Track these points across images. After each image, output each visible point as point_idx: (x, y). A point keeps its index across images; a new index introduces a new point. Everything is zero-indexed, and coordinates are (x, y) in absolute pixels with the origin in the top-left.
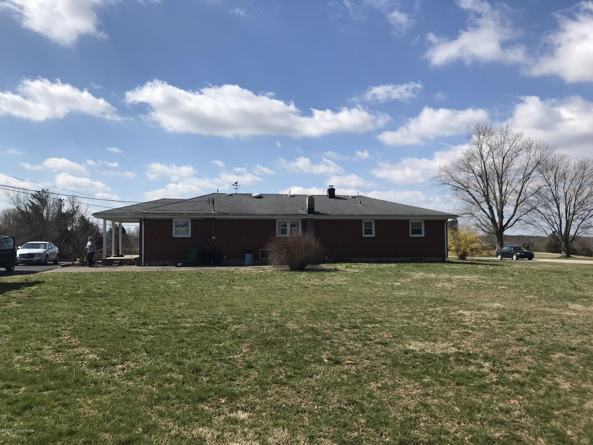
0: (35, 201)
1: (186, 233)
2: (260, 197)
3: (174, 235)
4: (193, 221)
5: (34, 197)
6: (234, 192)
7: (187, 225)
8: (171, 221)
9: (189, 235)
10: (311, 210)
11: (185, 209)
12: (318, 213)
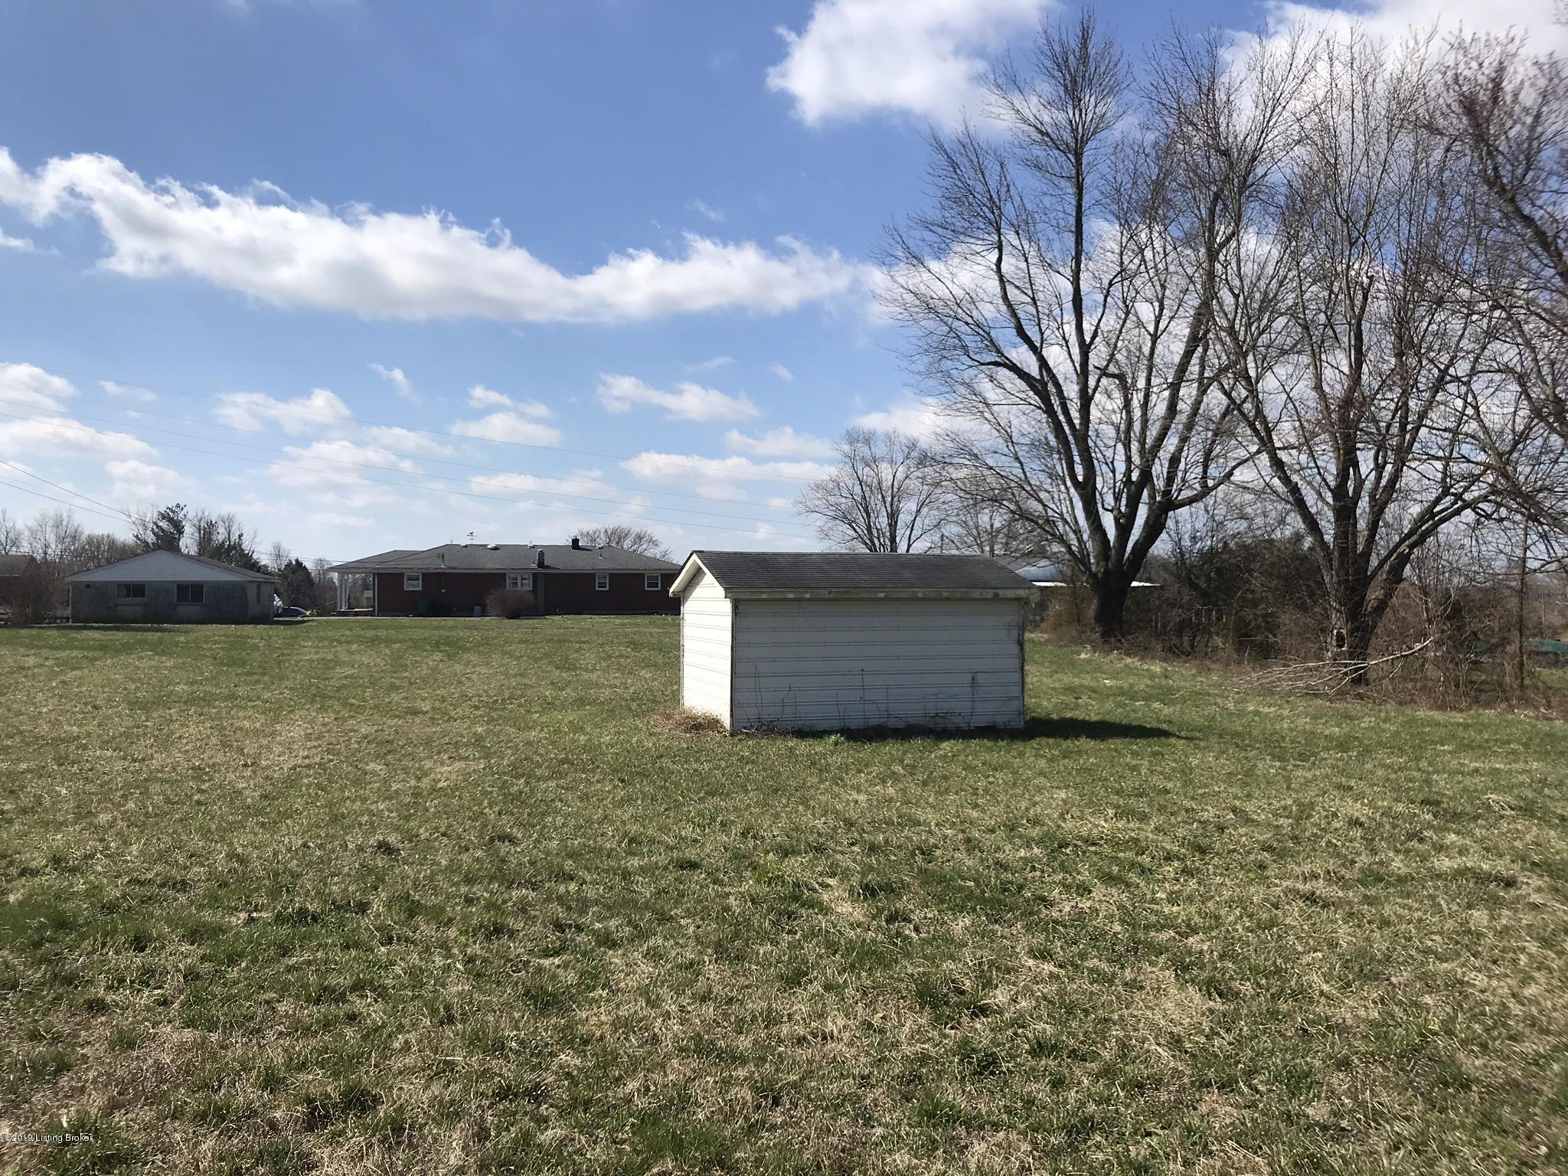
0: (164, 524)
1: (418, 586)
2: (496, 548)
3: (406, 589)
4: (423, 574)
5: (164, 517)
6: (469, 543)
7: (418, 579)
8: (402, 574)
9: (420, 589)
10: (541, 564)
11: (417, 564)
12: (548, 567)
